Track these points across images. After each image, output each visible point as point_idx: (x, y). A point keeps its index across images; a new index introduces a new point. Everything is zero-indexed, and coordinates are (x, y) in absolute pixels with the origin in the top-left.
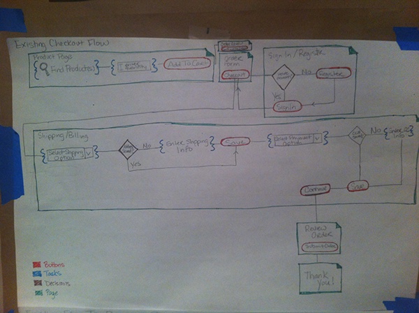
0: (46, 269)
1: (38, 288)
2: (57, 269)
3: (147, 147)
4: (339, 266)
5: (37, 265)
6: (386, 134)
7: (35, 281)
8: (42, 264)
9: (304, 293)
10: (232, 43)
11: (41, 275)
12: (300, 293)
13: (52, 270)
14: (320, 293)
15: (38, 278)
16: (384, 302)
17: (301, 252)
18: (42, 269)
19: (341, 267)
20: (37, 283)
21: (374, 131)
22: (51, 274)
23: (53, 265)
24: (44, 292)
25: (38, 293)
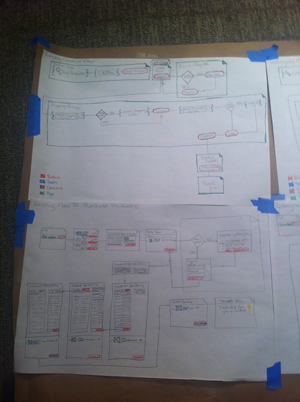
0: (48, 179)
1: (42, 190)
2: (55, 180)
3: (112, 113)
4: (221, 178)
5: (43, 176)
6: (246, 105)
7: (41, 186)
8: (46, 176)
9: (201, 194)
10: (159, 61)
11: (44, 183)
12: (199, 194)
13: (51, 180)
14: (211, 193)
15: (43, 184)
16: (251, 200)
17: (199, 170)
18: (46, 179)
19: (223, 179)
20: (42, 187)
21: (239, 104)
22: (51, 183)
23: (53, 177)
24: (45, 193)
25: (42, 193)
